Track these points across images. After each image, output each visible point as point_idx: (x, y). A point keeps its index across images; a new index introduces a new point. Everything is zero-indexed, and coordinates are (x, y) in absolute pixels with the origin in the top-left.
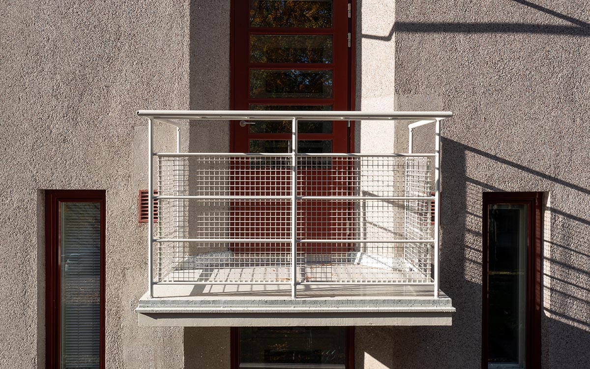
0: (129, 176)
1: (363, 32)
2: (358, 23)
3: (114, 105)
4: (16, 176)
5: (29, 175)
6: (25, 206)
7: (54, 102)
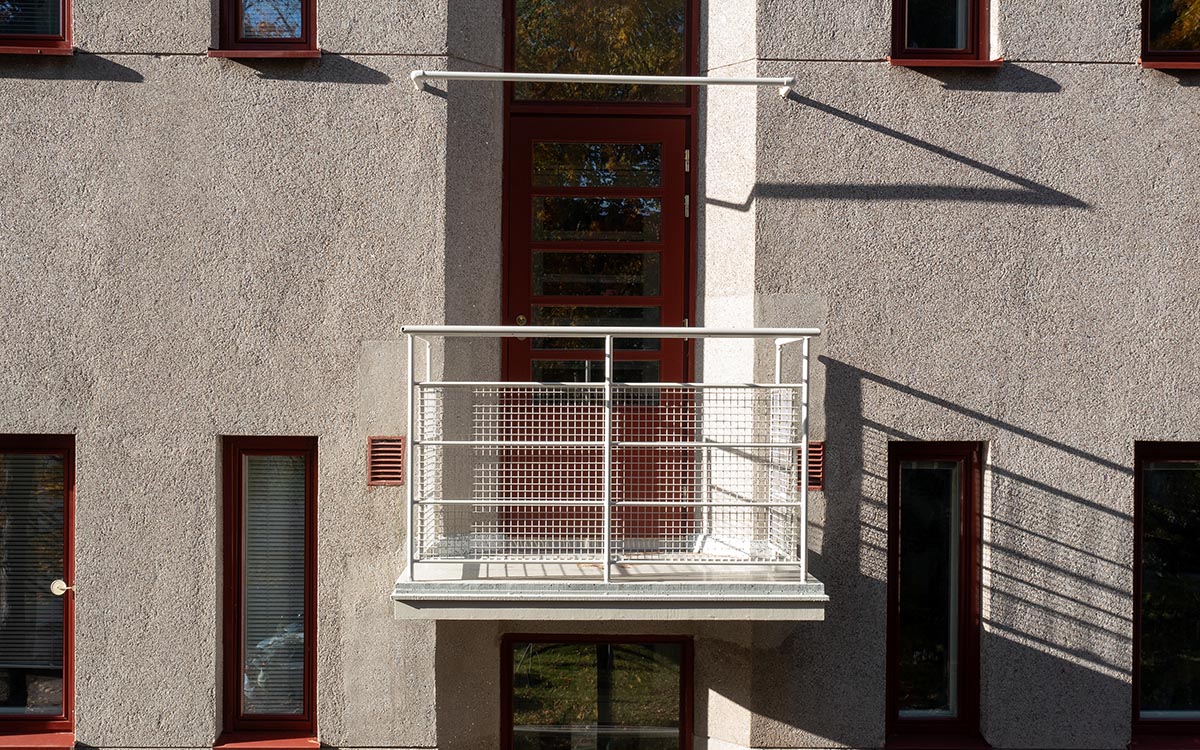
0: (354, 416)
1: (708, 195)
2: (700, 180)
3: (331, 308)
4: (185, 416)
5: (205, 413)
6: (199, 461)
7: (242, 305)
